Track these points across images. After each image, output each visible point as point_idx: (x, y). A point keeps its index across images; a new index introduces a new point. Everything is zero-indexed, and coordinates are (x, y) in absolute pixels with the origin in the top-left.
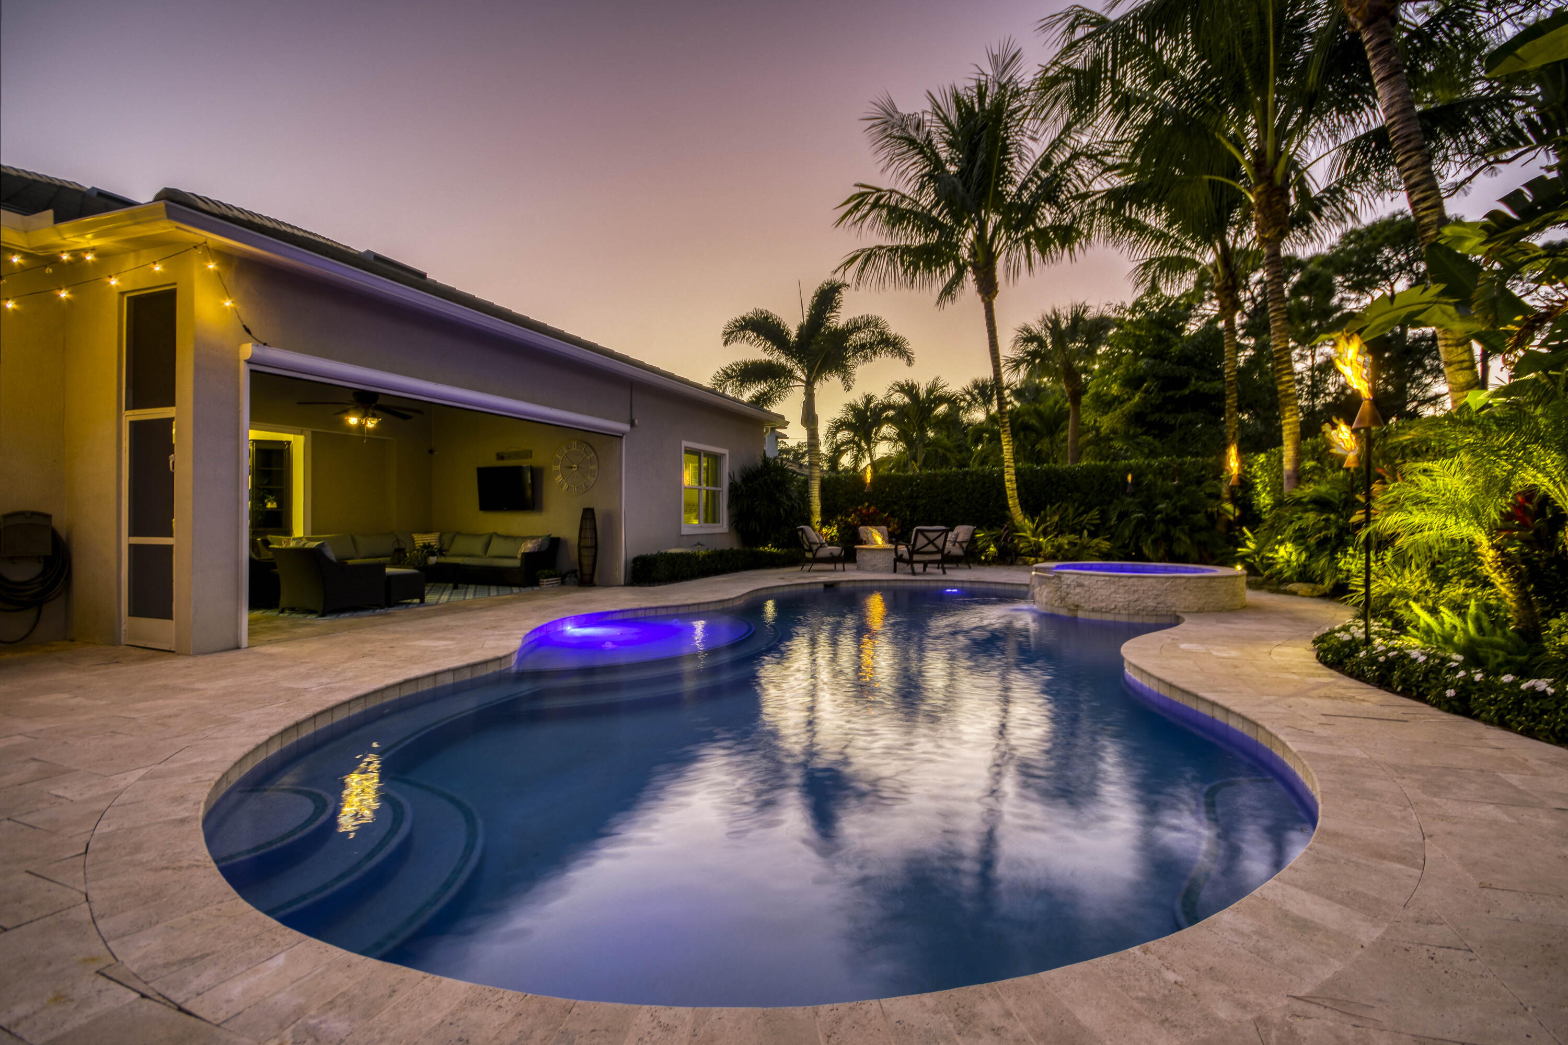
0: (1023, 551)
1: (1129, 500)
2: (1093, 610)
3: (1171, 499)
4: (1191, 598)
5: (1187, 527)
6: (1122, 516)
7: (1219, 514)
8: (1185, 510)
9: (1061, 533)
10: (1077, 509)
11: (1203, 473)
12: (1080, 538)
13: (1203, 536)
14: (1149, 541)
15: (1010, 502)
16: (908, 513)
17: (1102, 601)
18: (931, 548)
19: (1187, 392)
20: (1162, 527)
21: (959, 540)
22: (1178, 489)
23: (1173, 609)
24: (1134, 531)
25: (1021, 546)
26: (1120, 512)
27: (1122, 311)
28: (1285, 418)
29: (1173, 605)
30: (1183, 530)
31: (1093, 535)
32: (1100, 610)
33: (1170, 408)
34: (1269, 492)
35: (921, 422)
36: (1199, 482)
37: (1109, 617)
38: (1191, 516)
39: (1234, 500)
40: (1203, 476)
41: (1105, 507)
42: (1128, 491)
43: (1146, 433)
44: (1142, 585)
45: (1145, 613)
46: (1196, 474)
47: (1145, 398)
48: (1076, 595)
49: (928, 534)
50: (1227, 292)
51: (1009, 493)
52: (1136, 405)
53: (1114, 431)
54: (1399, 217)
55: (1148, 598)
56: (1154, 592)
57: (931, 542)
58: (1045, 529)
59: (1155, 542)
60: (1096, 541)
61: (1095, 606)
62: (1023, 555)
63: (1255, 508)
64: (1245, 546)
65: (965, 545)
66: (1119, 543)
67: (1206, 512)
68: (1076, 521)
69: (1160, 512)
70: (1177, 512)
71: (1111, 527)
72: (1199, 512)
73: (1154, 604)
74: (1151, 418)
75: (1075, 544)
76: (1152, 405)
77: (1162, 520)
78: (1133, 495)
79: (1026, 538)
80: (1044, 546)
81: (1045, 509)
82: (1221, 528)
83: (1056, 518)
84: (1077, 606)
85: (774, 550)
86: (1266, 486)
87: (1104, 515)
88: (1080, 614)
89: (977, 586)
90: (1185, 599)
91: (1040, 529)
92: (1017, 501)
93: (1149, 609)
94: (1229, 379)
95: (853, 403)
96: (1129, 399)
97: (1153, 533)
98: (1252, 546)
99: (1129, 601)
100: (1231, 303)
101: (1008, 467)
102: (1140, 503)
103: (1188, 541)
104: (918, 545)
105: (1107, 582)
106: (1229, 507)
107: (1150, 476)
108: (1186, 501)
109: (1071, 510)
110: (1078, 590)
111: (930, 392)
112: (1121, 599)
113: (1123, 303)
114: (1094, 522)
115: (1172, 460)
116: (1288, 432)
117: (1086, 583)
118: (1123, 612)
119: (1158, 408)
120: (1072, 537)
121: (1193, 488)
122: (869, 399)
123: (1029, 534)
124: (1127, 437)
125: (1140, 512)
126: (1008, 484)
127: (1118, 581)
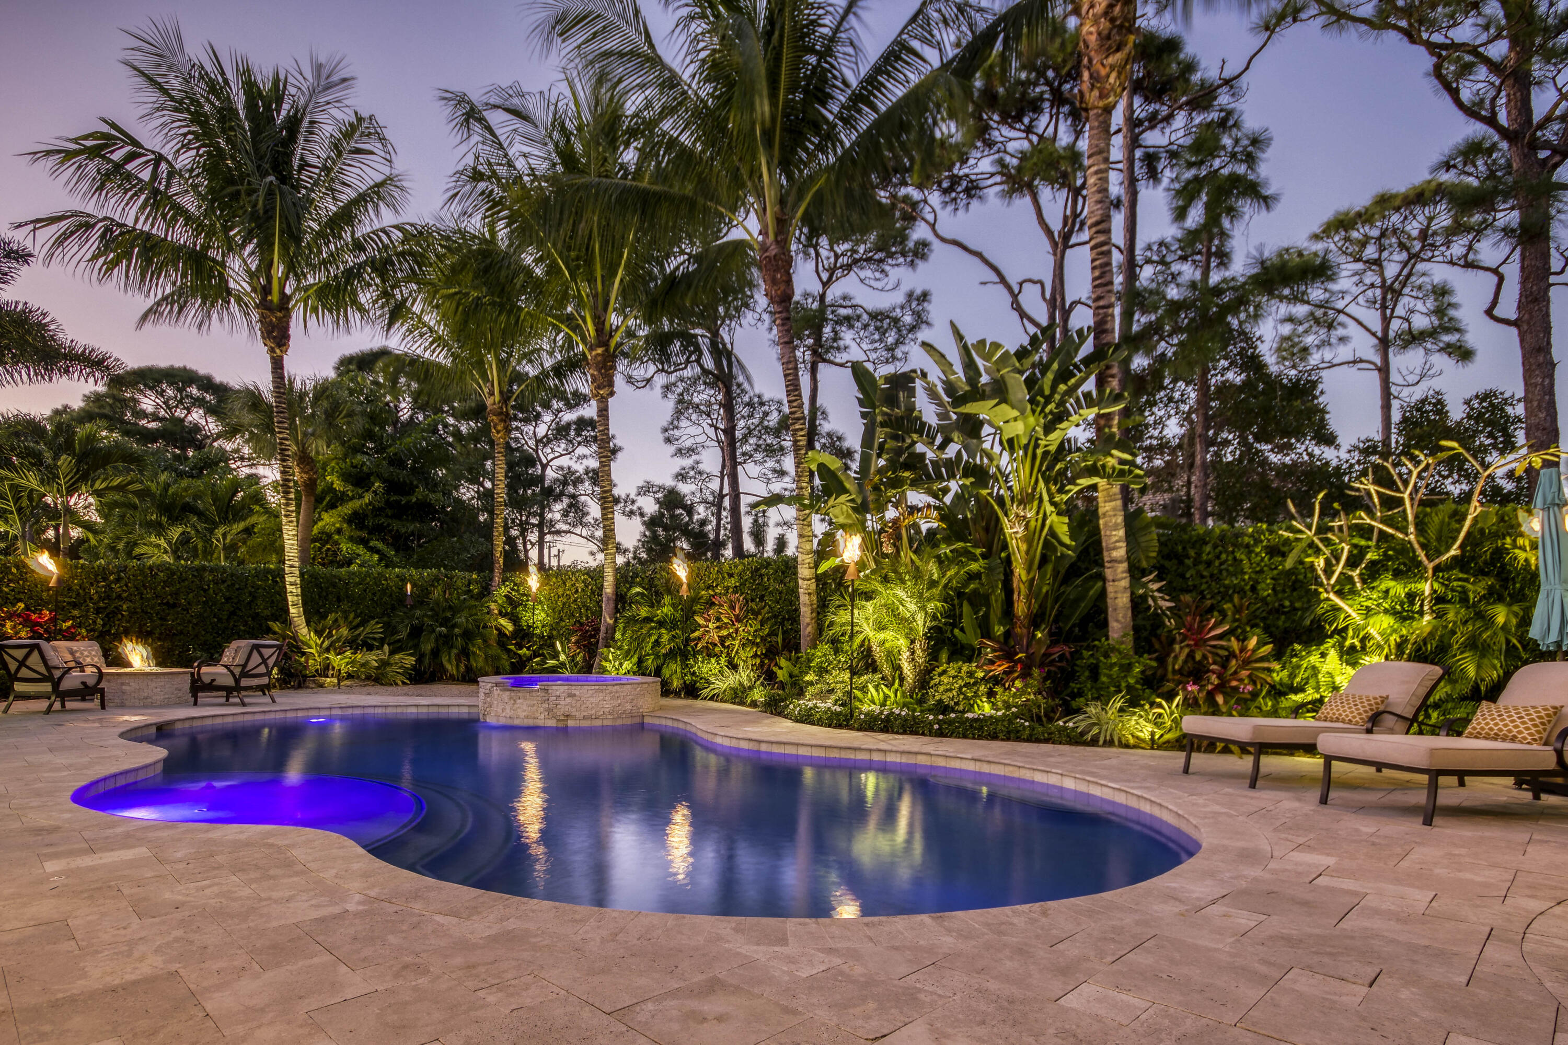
1: (418, 612)
2: (584, 718)
7: (496, 629)
11: (471, 587)
17: (592, 709)
32: (589, 718)
37: (598, 723)
41: (385, 619)
42: (407, 602)
48: (566, 705)
49: (263, 650)
51: (291, 599)
52: (362, 505)
56: (631, 697)
60: (398, 656)
61: (585, 714)
68: (352, 634)
69: (457, 626)
77: (460, 634)
83: (345, 631)
84: (567, 716)
87: (387, 628)
88: (571, 723)
92: (301, 609)
97: (452, 647)
101: (291, 566)
105: (596, 691)
110: (569, 700)
112: (607, 705)
115: (441, 572)
117: (577, 693)
118: (609, 717)
123: (315, 650)
125: (440, 626)
126: (290, 588)
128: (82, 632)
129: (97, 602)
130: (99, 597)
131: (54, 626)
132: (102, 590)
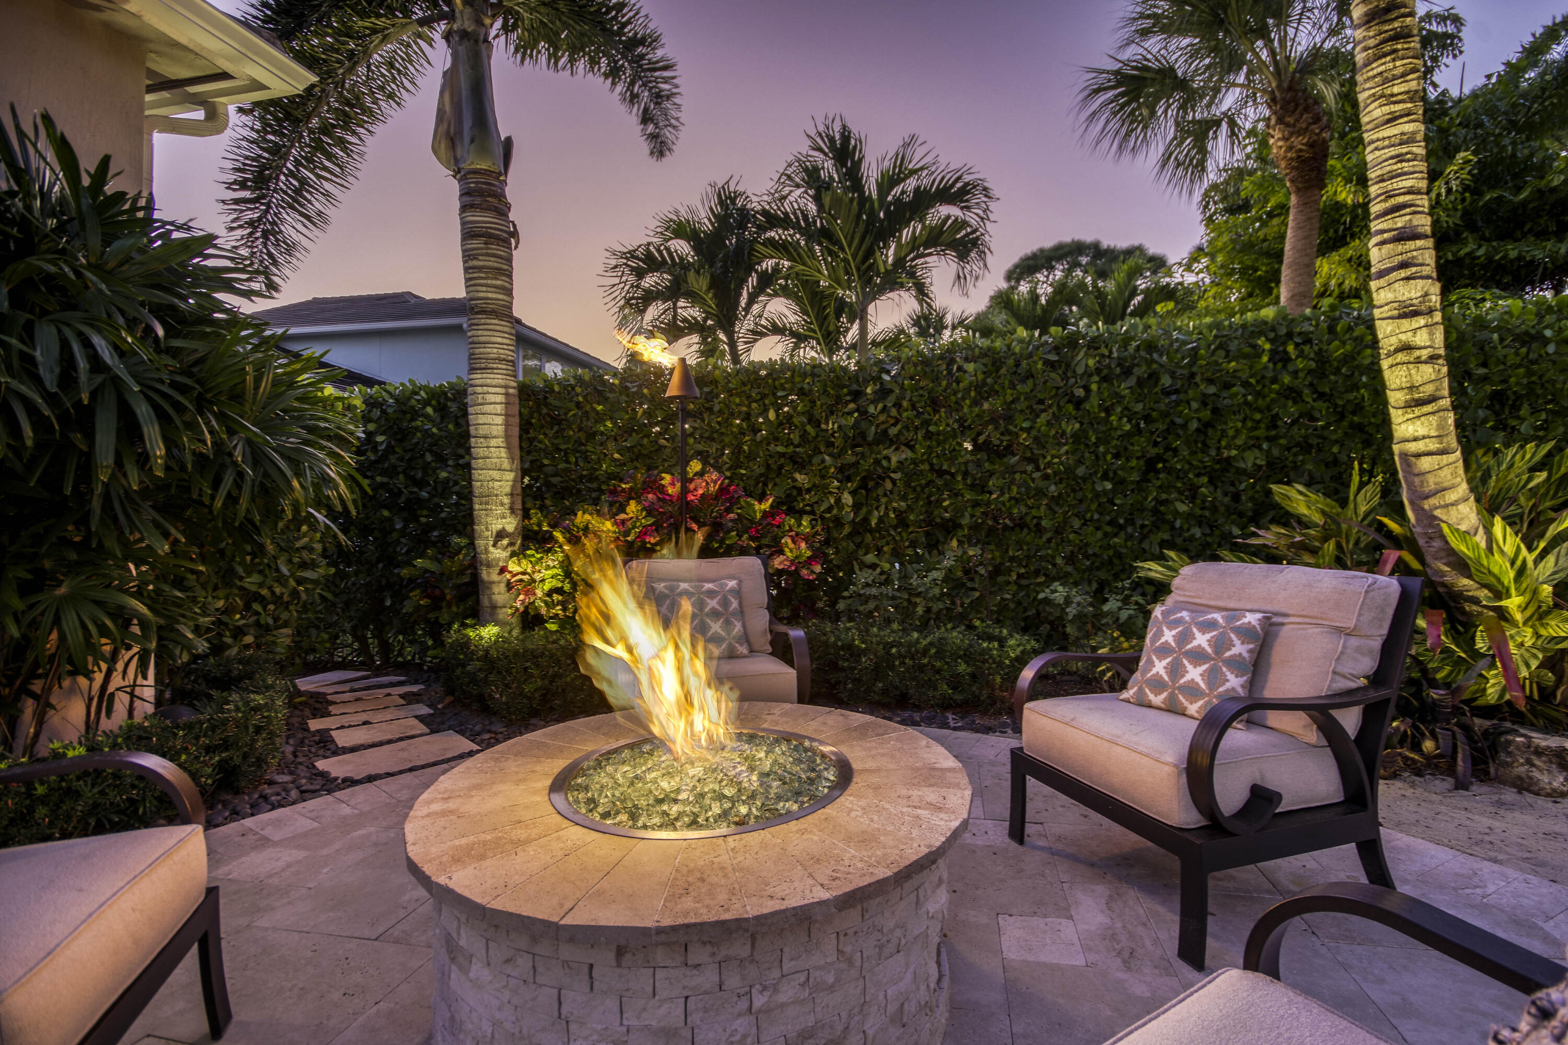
16: (847, 499)
35: (867, 256)
111: (889, 181)
128: (800, 525)
129: (843, 451)
130: (846, 438)
131: (728, 510)
132: (851, 421)
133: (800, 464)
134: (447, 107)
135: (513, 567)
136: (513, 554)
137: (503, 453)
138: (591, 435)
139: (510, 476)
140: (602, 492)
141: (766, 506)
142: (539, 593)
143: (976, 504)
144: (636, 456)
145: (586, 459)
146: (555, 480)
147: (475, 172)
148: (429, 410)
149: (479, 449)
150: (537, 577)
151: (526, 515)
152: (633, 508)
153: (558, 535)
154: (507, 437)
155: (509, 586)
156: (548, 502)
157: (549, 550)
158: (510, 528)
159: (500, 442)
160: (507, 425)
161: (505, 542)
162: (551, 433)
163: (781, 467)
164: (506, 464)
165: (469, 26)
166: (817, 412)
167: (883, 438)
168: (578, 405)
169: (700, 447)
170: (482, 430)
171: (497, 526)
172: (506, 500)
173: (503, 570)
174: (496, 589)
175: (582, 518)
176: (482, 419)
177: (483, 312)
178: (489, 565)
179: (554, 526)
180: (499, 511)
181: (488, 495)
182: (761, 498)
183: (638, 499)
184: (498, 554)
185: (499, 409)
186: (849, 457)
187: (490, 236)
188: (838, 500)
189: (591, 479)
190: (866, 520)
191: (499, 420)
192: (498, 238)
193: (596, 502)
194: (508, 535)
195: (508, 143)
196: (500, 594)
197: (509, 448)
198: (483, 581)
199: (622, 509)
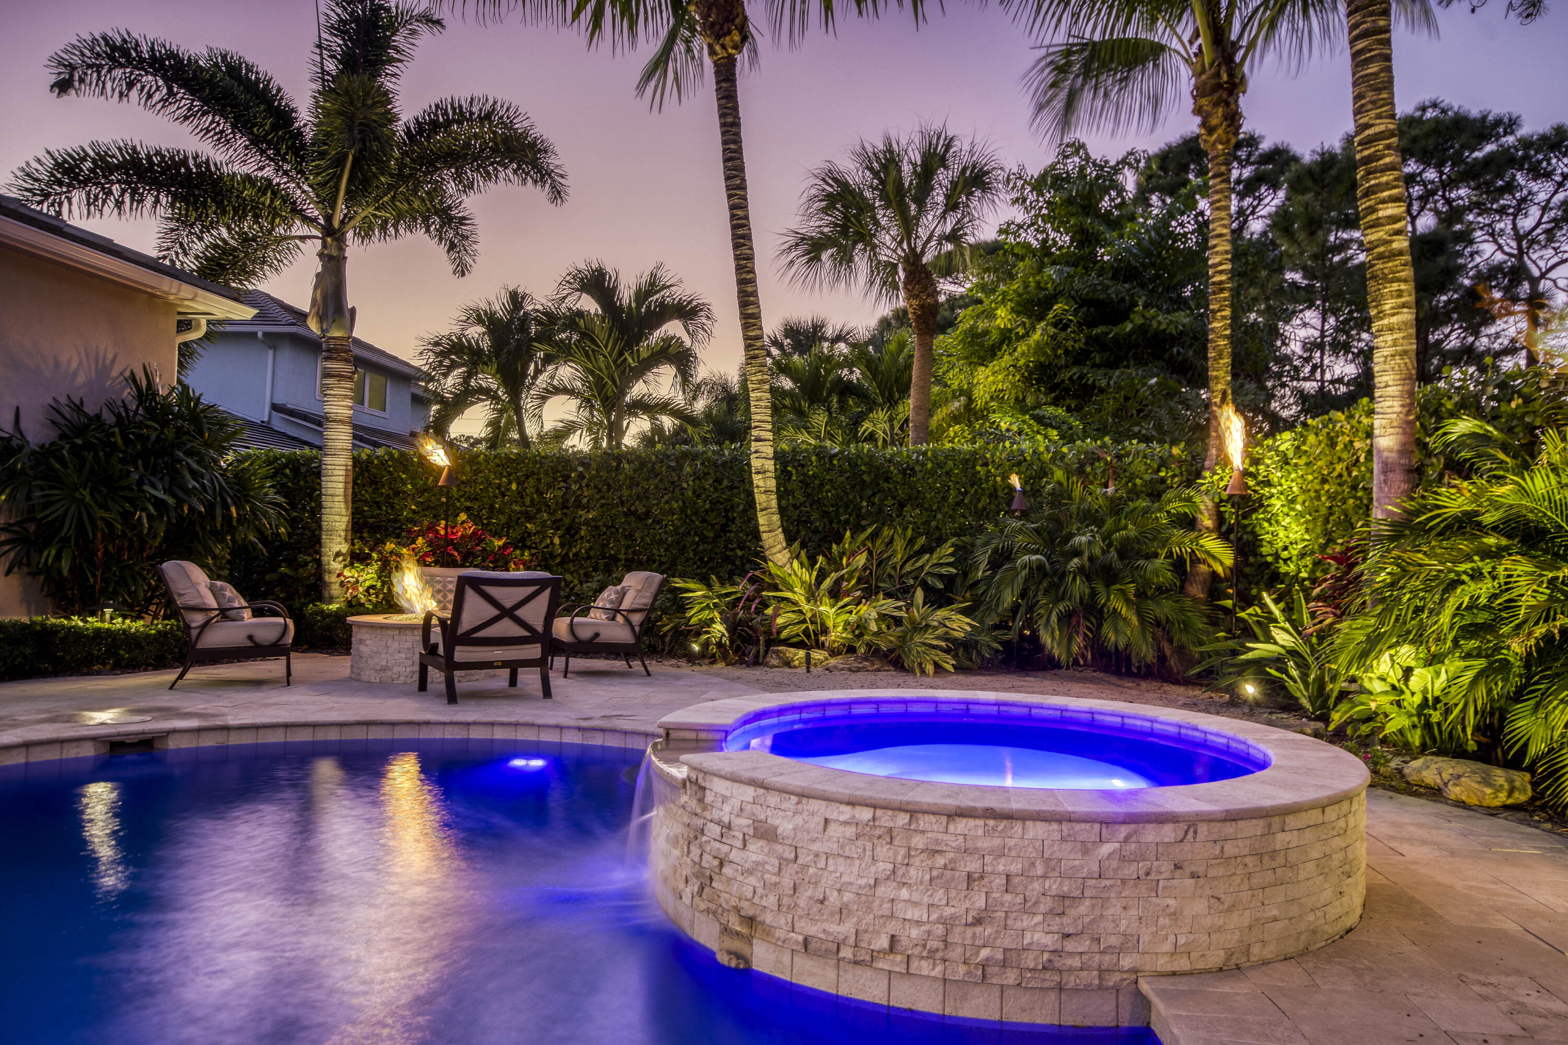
0: (784, 634)
1: (1016, 524)
2: (808, 947)
3: (1100, 523)
4: (1200, 906)
5: (1131, 588)
6: (1001, 558)
7: (1195, 561)
8: (1127, 551)
9: (869, 593)
10: (911, 542)
11: (1162, 474)
12: (909, 606)
13: (1165, 608)
14: (1054, 618)
15: (761, 520)
16: (557, 541)
17: (842, 912)
18: (506, 628)
19: (1129, 327)
20: (1079, 587)
21: (626, 605)
22: (1116, 507)
23: (1127, 962)
24: (1023, 595)
25: (780, 621)
26: (995, 551)
27: (1020, 183)
28: (1381, 315)
29: (1129, 943)
30: (1123, 592)
31: (937, 599)
33: (1098, 360)
34: (1300, 515)
35: (621, 354)
36: (1156, 492)
38: (1141, 562)
39: (1223, 531)
40: (1163, 480)
41: (967, 539)
42: (1014, 506)
43: (1055, 403)
44: (1001, 853)
45: (1011, 977)
46: (1147, 477)
47: (1054, 337)
48: (746, 871)
50: (1215, 96)
51: (760, 498)
52: (1039, 347)
53: (997, 396)
54: (1430, 114)
55: (1027, 908)
56: (1053, 886)
57: (507, 613)
58: (838, 582)
59: (1066, 619)
60: (941, 613)
61: (812, 929)
62: (786, 642)
63: (1265, 550)
64: (1270, 639)
65: (636, 618)
66: (992, 620)
67: (1170, 555)
68: (908, 568)
69: (1077, 553)
70: (1113, 554)
71: (976, 583)
72: (1156, 556)
73: (1049, 941)
74: (1065, 375)
75: (898, 621)
76: (1067, 352)
77: (1081, 570)
78: (1025, 515)
79: (795, 604)
80: (830, 624)
81: (839, 539)
82: (1196, 590)
83: (861, 560)
84: (750, 921)
85: (119, 623)
86: (1293, 501)
87: (963, 555)
88: (761, 957)
89: (597, 740)
90: (1175, 916)
91: (827, 583)
92: (776, 518)
93: (1029, 961)
94: (1217, 278)
95: (483, 306)
96: (1027, 335)
97: (1063, 599)
98: (1284, 638)
99: (948, 923)
100: (1225, 118)
101: (758, 440)
102: (1036, 530)
103: (1134, 620)
104: (467, 622)
105: (863, 832)
106: (1212, 544)
107: (1059, 474)
108: (1131, 530)
109: (899, 545)
113: (1022, 167)
114: (944, 571)
115: (1104, 446)
116: (1387, 352)
118: (924, 967)
119: (1080, 358)
120: (888, 605)
121: (1143, 503)
122: (516, 299)
123: (798, 595)
124: (1020, 405)
125: (1036, 552)
126: (757, 479)
127: (908, 830)
128: (523, 555)
129: (555, 511)
130: (557, 504)
131: (478, 545)
132: (560, 493)
133: (530, 518)
134: (318, 297)
135: (347, 573)
136: (345, 566)
137: (342, 505)
138: (397, 494)
139: (346, 519)
140: (403, 530)
141: (501, 543)
142: (361, 589)
143: (629, 547)
144: (425, 507)
145: (392, 507)
146: (371, 520)
147: (334, 338)
148: (287, 471)
149: (327, 502)
150: (361, 579)
151: (353, 544)
152: (420, 541)
153: (375, 555)
154: (345, 495)
155: (342, 584)
156: (365, 535)
157: (367, 565)
158: (344, 550)
159: (341, 498)
160: (346, 489)
161: (341, 558)
162: (370, 490)
163: (519, 519)
164: (344, 512)
165: (335, 253)
166: (541, 486)
167: (578, 505)
168: (390, 473)
169: (468, 504)
170: (330, 491)
171: (336, 549)
172: (343, 534)
173: (339, 575)
174: (333, 587)
175: (390, 546)
176: (330, 485)
177: (335, 421)
178: (330, 572)
179: (371, 550)
180: (338, 540)
181: (332, 531)
182: (500, 538)
183: (423, 536)
184: (336, 566)
185: (342, 479)
186: (559, 515)
187: (341, 376)
188: (552, 542)
189: (395, 521)
190: (567, 554)
191: (341, 485)
192: (345, 377)
193: (398, 536)
194: (343, 555)
195: (353, 311)
196: (335, 590)
197: (346, 502)
198: (325, 582)
199: (414, 542)
